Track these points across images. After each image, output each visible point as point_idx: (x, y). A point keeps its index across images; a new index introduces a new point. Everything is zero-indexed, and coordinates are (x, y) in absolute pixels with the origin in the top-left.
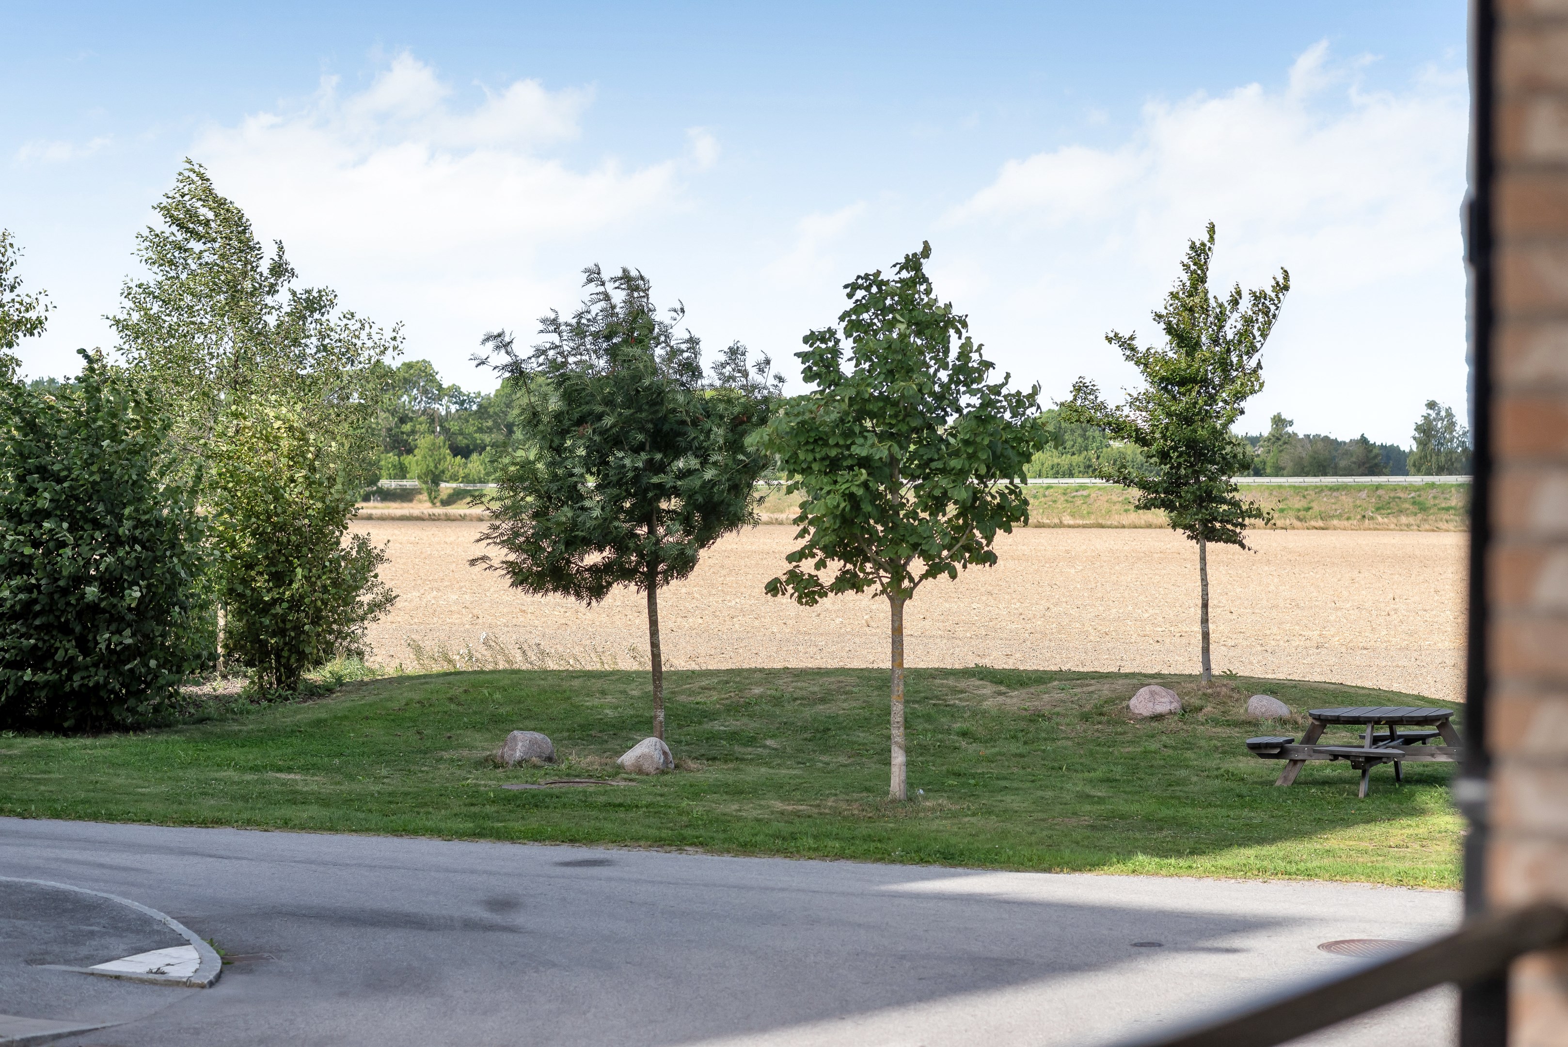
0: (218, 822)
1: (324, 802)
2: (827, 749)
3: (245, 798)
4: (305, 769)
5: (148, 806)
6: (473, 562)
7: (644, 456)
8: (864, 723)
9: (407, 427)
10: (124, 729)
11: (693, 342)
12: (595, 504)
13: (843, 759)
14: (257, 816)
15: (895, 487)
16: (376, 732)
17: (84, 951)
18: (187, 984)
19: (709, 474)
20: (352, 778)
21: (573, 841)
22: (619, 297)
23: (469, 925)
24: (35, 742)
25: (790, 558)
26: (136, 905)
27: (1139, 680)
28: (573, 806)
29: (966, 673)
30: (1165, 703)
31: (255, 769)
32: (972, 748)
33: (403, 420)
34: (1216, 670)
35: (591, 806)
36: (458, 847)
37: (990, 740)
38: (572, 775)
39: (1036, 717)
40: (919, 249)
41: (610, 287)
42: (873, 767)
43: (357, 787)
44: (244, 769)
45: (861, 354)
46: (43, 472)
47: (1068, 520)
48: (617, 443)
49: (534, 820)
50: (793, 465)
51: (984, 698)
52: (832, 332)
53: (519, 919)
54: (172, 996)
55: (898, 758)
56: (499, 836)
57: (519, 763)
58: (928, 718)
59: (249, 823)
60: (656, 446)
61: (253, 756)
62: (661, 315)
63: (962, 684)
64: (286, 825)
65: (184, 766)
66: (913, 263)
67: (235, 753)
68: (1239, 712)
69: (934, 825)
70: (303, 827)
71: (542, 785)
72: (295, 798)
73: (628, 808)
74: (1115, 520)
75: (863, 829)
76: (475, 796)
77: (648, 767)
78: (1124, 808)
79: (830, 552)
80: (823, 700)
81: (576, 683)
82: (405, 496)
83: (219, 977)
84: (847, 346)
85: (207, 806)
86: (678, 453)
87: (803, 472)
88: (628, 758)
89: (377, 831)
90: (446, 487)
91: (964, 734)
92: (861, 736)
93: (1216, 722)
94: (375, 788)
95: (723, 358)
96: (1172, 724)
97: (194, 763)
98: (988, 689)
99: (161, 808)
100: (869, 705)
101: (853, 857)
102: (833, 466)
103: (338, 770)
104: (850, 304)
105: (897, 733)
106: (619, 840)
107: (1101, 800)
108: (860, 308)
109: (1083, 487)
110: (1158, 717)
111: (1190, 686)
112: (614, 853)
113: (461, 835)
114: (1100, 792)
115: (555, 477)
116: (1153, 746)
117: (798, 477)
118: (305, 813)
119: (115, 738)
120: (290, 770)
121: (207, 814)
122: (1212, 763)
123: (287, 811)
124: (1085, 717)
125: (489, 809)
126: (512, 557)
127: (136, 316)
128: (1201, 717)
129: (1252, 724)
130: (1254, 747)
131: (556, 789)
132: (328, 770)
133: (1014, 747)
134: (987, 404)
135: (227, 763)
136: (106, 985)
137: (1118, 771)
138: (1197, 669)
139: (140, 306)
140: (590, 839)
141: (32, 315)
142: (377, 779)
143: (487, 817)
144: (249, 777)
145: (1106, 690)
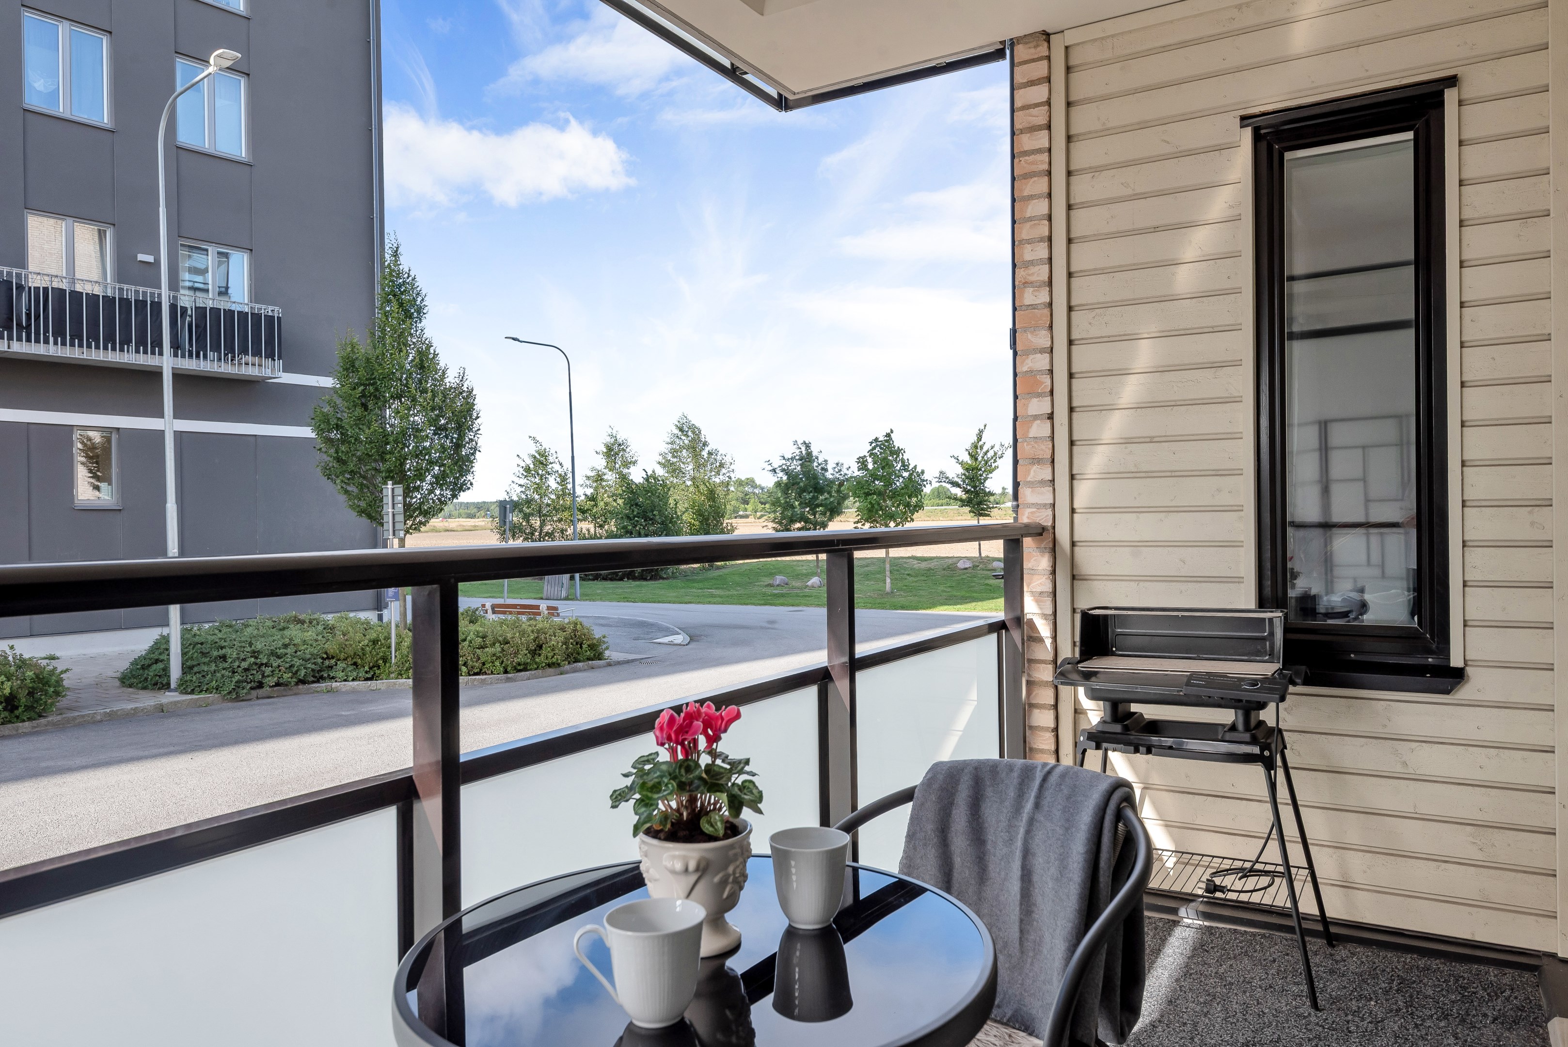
0: (690, 603)
1: (721, 597)
2: (868, 580)
3: (698, 596)
4: (716, 588)
5: (670, 599)
6: (763, 527)
7: (811, 494)
8: (879, 573)
9: (748, 497)
10: (663, 579)
11: (826, 461)
12: (798, 510)
13: (872, 583)
14: (701, 601)
15: (885, 501)
16: (737, 579)
17: (650, 636)
18: (680, 645)
19: (832, 499)
20: (729, 590)
21: (793, 605)
22: (803, 449)
23: (762, 628)
24: (638, 583)
25: (855, 523)
26: (665, 624)
27: (960, 558)
28: (793, 596)
29: (909, 558)
30: (968, 565)
31: (701, 589)
32: (911, 579)
33: (746, 495)
34: (983, 555)
35: (798, 596)
36: (759, 607)
37: (916, 576)
38: (793, 588)
39: (930, 569)
40: (889, 431)
41: (800, 446)
42: (881, 584)
43: (731, 593)
44: (698, 589)
45: (875, 463)
46: (637, 505)
47: (941, 519)
48: (804, 491)
49: (781, 601)
50: (855, 495)
51: (914, 564)
52: (865, 456)
53: (776, 626)
54: (676, 648)
55: (888, 580)
56: (771, 605)
57: (778, 585)
58: (898, 571)
59: (699, 603)
60: (816, 492)
61: (701, 585)
62: (815, 453)
63: (908, 561)
64: (710, 603)
65: (681, 588)
66: (888, 435)
67: (695, 585)
68: (990, 567)
69: (899, 599)
70: (714, 603)
71: (784, 591)
72: (713, 596)
73: (809, 596)
74: (955, 519)
75: (878, 601)
76: (764, 594)
77: (815, 586)
78: (955, 593)
79: (867, 521)
80: (867, 566)
81: (795, 563)
82: (747, 517)
83: (689, 643)
84: (870, 460)
85: (687, 599)
86: (822, 494)
87: (858, 497)
88: (809, 583)
89: (736, 604)
90: (759, 514)
91: (908, 575)
92: (878, 576)
93: (983, 570)
94: (736, 593)
95: (835, 466)
96: (969, 571)
97: (683, 588)
98: (916, 562)
99: (674, 599)
100: (881, 567)
101: (875, 608)
102: (867, 494)
103: (725, 588)
104: (871, 448)
105: (888, 573)
106: (807, 605)
107: (949, 592)
108: (874, 448)
109: (946, 509)
110: (966, 569)
111: (975, 560)
112: (805, 608)
113: (761, 605)
114: (949, 590)
115: (786, 502)
116: (964, 577)
117: (857, 499)
118: (715, 600)
119: (661, 581)
120: (711, 589)
121: (686, 600)
122: (981, 581)
123: (709, 600)
124: (944, 569)
125: (769, 598)
126: (774, 525)
127: (663, 461)
128: (979, 568)
129: (994, 570)
130: (994, 576)
131: (788, 592)
132: (722, 588)
133: (923, 578)
134: (911, 475)
135: (693, 587)
136: (656, 645)
137: (954, 584)
138: (977, 555)
139: (665, 458)
140: (798, 605)
141: (633, 460)
142: (737, 590)
143: (768, 600)
144: (700, 591)
145: (950, 561)
